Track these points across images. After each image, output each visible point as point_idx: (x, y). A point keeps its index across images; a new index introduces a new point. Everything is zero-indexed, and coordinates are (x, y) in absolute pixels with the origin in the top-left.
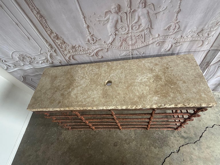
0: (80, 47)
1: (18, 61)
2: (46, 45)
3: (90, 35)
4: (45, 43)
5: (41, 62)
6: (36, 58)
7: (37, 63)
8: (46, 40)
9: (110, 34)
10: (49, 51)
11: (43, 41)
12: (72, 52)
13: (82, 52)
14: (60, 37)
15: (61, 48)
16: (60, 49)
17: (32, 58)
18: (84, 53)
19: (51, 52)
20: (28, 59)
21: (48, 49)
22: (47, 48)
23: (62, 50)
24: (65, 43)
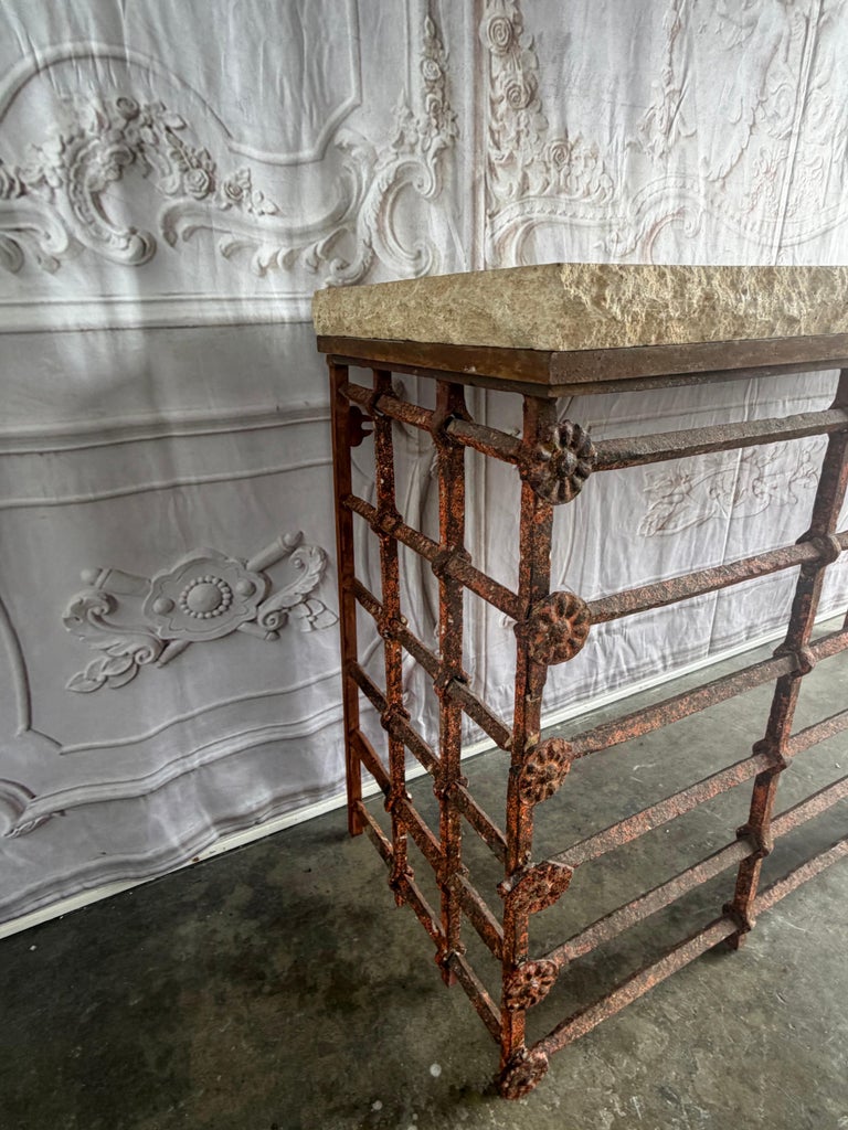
0: (591, 163)
1: (43, 181)
2: (416, 73)
3: (667, 91)
4: (417, 59)
5: (265, 253)
6: (255, 192)
7: (231, 252)
8: (436, 35)
9: (735, 116)
10: (400, 141)
11: (415, 30)
12: (538, 196)
13: (593, 205)
14: (524, 43)
15: (492, 132)
16: (487, 136)
17: (225, 177)
18: (599, 216)
19: (412, 152)
20: (173, 180)
21: (411, 115)
22: (408, 104)
23: (494, 153)
24: (533, 96)
